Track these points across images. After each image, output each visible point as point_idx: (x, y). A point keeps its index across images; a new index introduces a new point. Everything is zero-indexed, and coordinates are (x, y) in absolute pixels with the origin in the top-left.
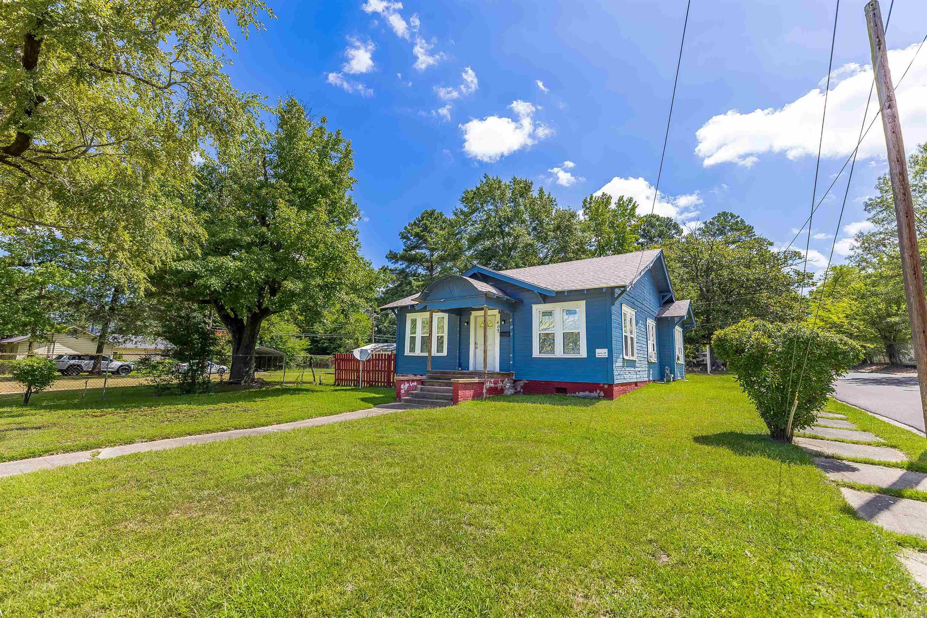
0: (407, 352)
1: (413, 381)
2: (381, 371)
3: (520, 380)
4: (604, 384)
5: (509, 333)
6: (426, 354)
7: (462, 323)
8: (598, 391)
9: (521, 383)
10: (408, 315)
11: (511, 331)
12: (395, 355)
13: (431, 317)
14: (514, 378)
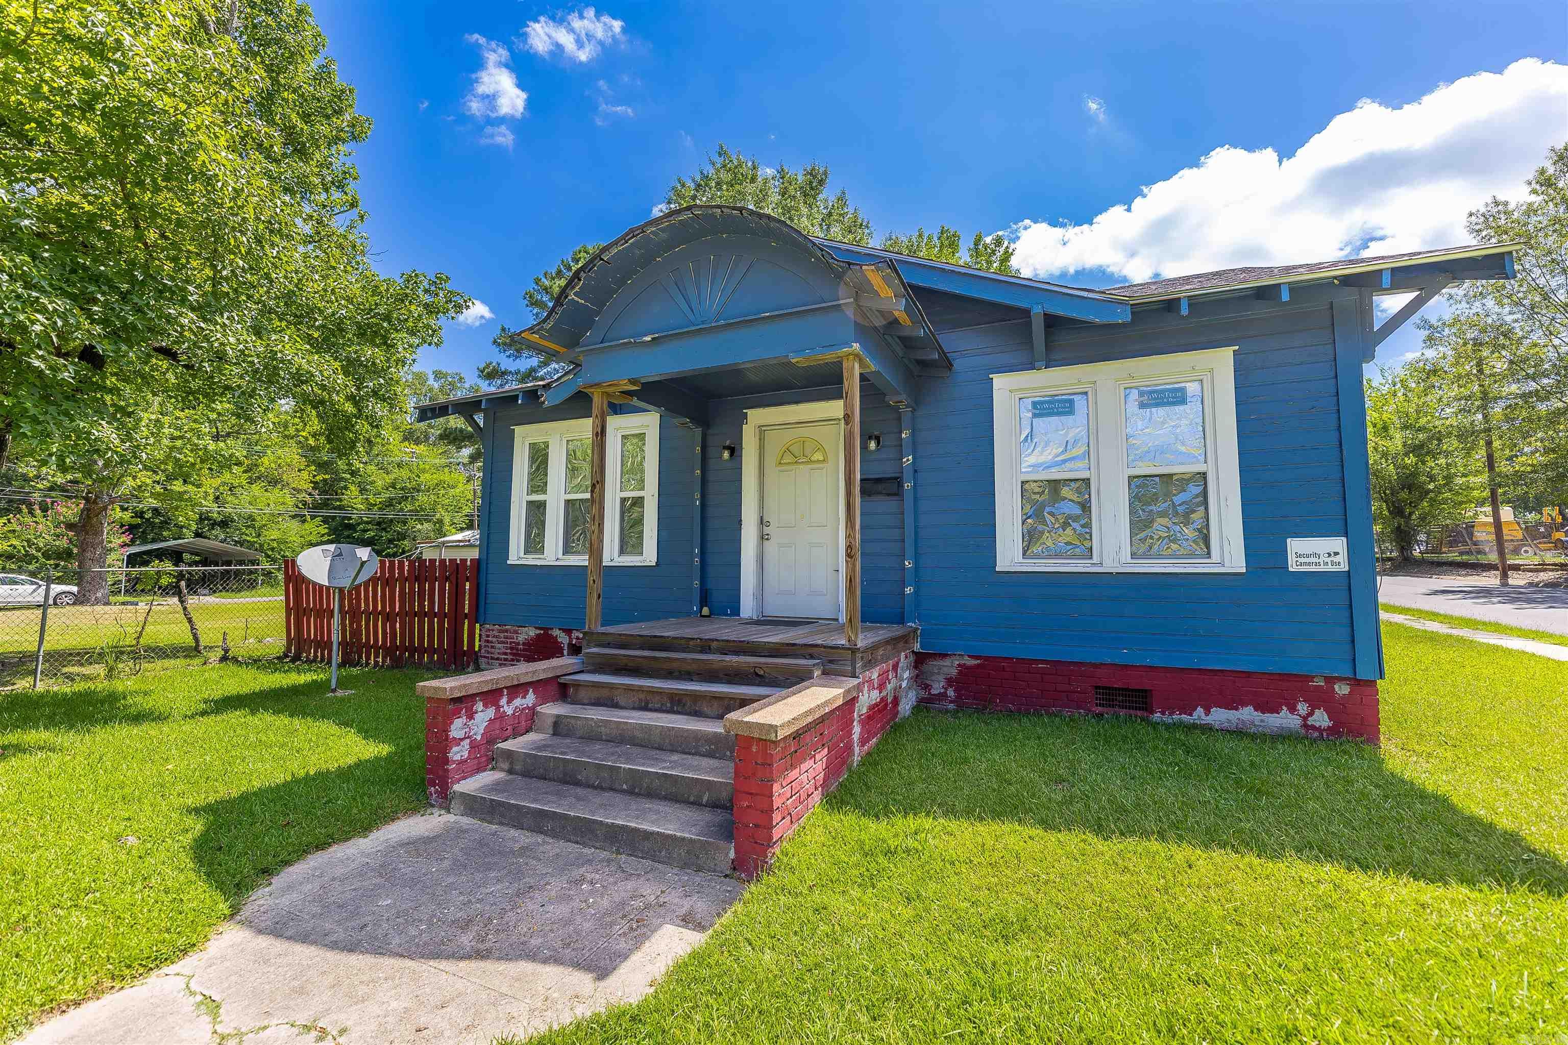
0: (517, 554)
1: (516, 690)
2: (432, 614)
3: (944, 656)
4: (1330, 680)
5: (898, 481)
6: (580, 560)
7: (712, 452)
8: (1303, 708)
9: (950, 667)
10: (518, 430)
11: (907, 475)
12: (477, 563)
13: (600, 434)
14: (917, 647)
